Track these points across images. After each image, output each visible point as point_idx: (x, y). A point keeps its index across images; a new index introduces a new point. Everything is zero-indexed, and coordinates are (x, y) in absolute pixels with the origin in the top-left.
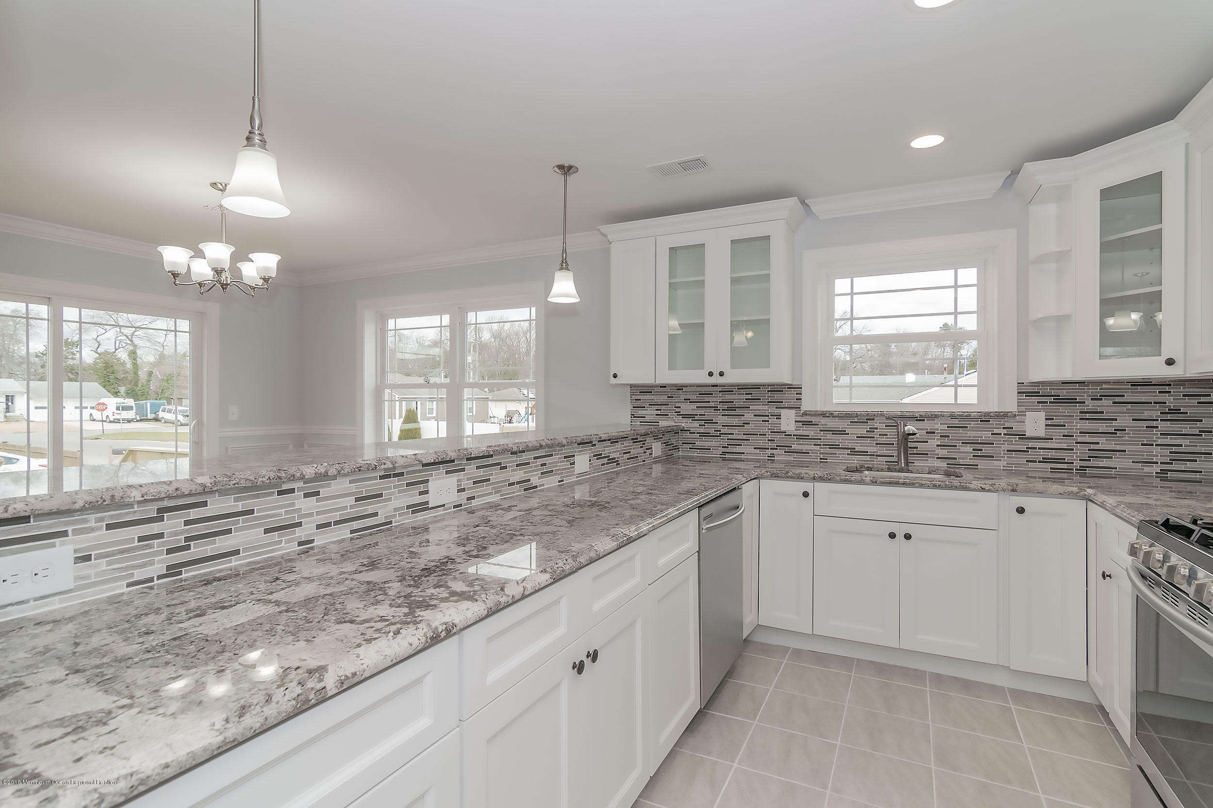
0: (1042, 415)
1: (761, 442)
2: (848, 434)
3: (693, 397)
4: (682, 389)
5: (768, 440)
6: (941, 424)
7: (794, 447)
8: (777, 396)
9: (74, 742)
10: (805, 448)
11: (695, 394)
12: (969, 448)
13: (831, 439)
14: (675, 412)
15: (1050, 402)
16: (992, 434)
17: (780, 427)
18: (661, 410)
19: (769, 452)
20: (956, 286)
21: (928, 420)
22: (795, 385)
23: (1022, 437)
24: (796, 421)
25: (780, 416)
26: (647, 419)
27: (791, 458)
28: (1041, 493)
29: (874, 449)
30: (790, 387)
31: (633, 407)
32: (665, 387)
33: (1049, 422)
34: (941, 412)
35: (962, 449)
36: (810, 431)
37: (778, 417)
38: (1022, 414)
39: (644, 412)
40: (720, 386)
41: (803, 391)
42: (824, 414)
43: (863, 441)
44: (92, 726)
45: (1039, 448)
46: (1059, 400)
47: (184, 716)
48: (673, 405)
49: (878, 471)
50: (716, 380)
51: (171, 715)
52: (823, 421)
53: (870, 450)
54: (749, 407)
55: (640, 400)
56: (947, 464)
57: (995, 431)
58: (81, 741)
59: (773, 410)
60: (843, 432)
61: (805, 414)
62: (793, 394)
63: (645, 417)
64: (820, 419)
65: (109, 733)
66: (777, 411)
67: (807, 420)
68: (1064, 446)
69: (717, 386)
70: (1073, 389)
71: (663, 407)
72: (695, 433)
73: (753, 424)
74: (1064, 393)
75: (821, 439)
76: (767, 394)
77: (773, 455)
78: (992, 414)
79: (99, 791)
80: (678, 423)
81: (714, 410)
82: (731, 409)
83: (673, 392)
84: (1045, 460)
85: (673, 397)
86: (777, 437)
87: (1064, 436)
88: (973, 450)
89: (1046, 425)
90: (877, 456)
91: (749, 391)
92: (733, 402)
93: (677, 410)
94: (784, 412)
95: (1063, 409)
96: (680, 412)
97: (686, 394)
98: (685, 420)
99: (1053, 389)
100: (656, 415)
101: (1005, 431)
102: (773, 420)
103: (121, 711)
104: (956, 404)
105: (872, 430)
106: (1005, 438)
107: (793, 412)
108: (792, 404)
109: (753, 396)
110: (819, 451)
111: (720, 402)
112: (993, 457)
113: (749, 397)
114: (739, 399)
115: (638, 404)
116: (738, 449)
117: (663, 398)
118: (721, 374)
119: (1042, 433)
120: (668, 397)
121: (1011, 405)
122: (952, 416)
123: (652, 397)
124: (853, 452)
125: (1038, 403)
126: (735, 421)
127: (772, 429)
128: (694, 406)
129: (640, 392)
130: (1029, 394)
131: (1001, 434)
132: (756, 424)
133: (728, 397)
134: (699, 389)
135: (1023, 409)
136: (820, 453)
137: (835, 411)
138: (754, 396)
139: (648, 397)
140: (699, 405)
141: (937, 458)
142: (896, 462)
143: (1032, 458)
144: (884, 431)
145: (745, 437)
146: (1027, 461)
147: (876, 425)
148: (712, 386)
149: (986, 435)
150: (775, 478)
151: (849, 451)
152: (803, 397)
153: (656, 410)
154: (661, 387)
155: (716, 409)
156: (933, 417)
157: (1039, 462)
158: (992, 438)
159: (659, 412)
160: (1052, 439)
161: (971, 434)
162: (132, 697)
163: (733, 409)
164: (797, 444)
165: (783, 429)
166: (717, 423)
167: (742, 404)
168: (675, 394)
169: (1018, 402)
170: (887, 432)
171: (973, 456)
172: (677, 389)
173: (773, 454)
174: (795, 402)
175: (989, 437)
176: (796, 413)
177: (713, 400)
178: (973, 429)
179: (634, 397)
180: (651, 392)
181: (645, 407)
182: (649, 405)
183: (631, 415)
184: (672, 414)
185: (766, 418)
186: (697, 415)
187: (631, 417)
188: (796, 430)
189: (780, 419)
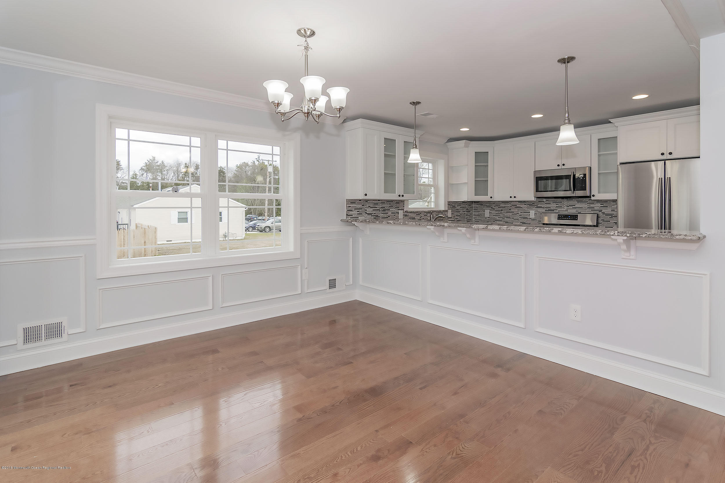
0: (451, 211)
2: (415, 219)
3: (372, 205)
4: (368, 202)
6: (433, 214)
8: (398, 205)
15: (452, 207)
17: (398, 217)
18: (359, 211)
24: (403, 215)
26: (354, 216)
30: (401, 201)
31: (347, 210)
32: (361, 200)
39: (352, 213)
41: (405, 203)
42: (410, 212)
48: (364, 209)
50: (401, 198)
52: (410, 214)
54: (390, 210)
55: (350, 207)
57: (443, 214)
59: (396, 211)
61: (406, 212)
62: (402, 204)
63: (352, 215)
67: (406, 214)
68: (453, 220)
69: (379, 200)
76: (395, 204)
78: (443, 211)
80: (366, 217)
89: (451, 214)
91: (390, 203)
93: (366, 211)
94: (399, 212)
97: (369, 204)
98: (369, 216)
100: (358, 214)
101: (445, 214)
102: (397, 215)
105: (421, 217)
111: (381, 208)
113: (390, 205)
114: (386, 206)
115: (350, 209)
117: (360, 206)
120: (362, 205)
123: (356, 205)
126: (385, 216)
128: (372, 209)
129: (351, 203)
130: (449, 205)
133: (383, 205)
134: (374, 202)
135: (448, 209)
139: (354, 205)
147: (422, 215)
148: (378, 200)
152: (404, 205)
153: (357, 212)
154: (358, 200)
155: (379, 210)
159: (358, 213)
163: (384, 210)
167: (387, 208)
168: (364, 204)
170: (424, 218)
172: (366, 202)
174: (403, 207)
176: (403, 212)
177: (379, 207)
179: (348, 205)
180: (355, 203)
181: (352, 210)
182: (355, 209)
183: (346, 214)
184: (364, 214)
185: (395, 214)
186: (373, 213)
187: (346, 216)
188: (403, 218)
189: (399, 214)
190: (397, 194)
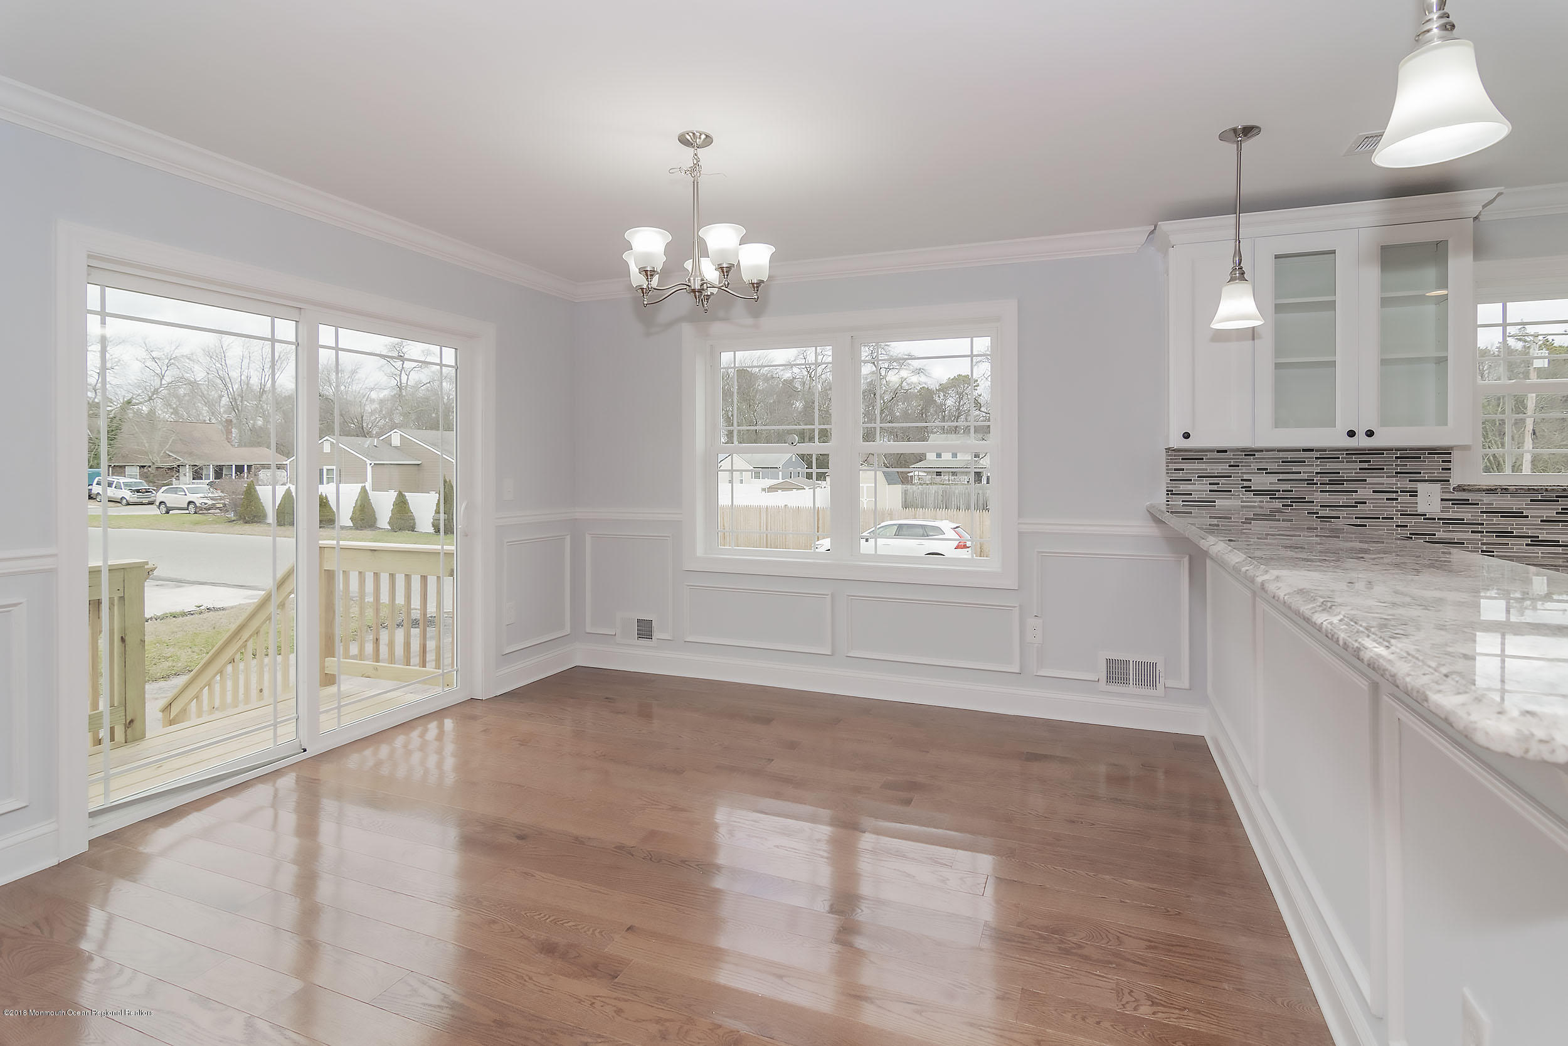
2: (1527, 517)
3: (1273, 466)
4: (1254, 455)
5: (1397, 526)
7: (1440, 535)
8: (1410, 465)
10: (1456, 536)
11: (1276, 462)
13: (1499, 524)
14: (1242, 488)
17: (1417, 507)
18: (1218, 484)
22: (1440, 449)
24: (1442, 500)
25: (1417, 492)
26: (1195, 496)
30: (1433, 451)
31: (1171, 480)
32: (1226, 451)
36: (1466, 514)
37: (1414, 493)
39: (1190, 487)
40: (1317, 451)
41: (1453, 458)
42: (1488, 490)
43: (1547, 526)
48: (1239, 477)
52: (1486, 499)
54: (1366, 480)
55: (1183, 470)
59: (1405, 483)
60: (1519, 515)
61: (1460, 488)
62: (1437, 461)
63: (1191, 494)
64: (1482, 496)
66: (1410, 486)
67: (1462, 497)
71: (1223, 480)
73: (1372, 503)
75: (1483, 524)
76: (1394, 461)
80: (1247, 502)
81: (1308, 484)
82: (1335, 482)
83: (1238, 459)
85: (1238, 466)
86: (1413, 521)
91: (1365, 458)
92: (1339, 473)
93: (1246, 484)
94: (1420, 487)
96: (1250, 487)
97: (1261, 462)
98: (1258, 499)
100: (1210, 491)
102: (1405, 498)
107: (1438, 486)
108: (1436, 475)
109: (1371, 465)
110: (1480, 540)
111: (1317, 473)
113: (1366, 465)
114: (1348, 469)
115: (1180, 475)
117: (1221, 468)
118: (1370, 434)
120: (1231, 466)
123: (1204, 466)
126: (1342, 499)
127: (1403, 511)
128: (1274, 478)
129: (1182, 459)
132: (1376, 503)
133: (1330, 466)
134: (1281, 454)
136: (1483, 544)
137: (1510, 486)
138: (1373, 464)
139: (1196, 465)
140: (1281, 477)
145: (1359, 522)
151: (1529, 541)
152: (1453, 465)
153: (1212, 484)
154: (1218, 452)
155: (1310, 482)
159: (1215, 487)
163: (1340, 482)
164: (1444, 531)
165: (1420, 511)
166: (1313, 502)
167: (1353, 475)
168: (1241, 462)
172: (1246, 455)
174: (1440, 473)
176: (1442, 488)
177: (1305, 471)
179: (1173, 466)
180: (1202, 459)
181: (1191, 480)
182: (1199, 477)
183: (1167, 491)
184: (1237, 490)
185: (1394, 496)
186: (1279, 491)
187: (1168, 494)
188: (1442, 511)
189: (1416, 496)
190: (1342, 428)
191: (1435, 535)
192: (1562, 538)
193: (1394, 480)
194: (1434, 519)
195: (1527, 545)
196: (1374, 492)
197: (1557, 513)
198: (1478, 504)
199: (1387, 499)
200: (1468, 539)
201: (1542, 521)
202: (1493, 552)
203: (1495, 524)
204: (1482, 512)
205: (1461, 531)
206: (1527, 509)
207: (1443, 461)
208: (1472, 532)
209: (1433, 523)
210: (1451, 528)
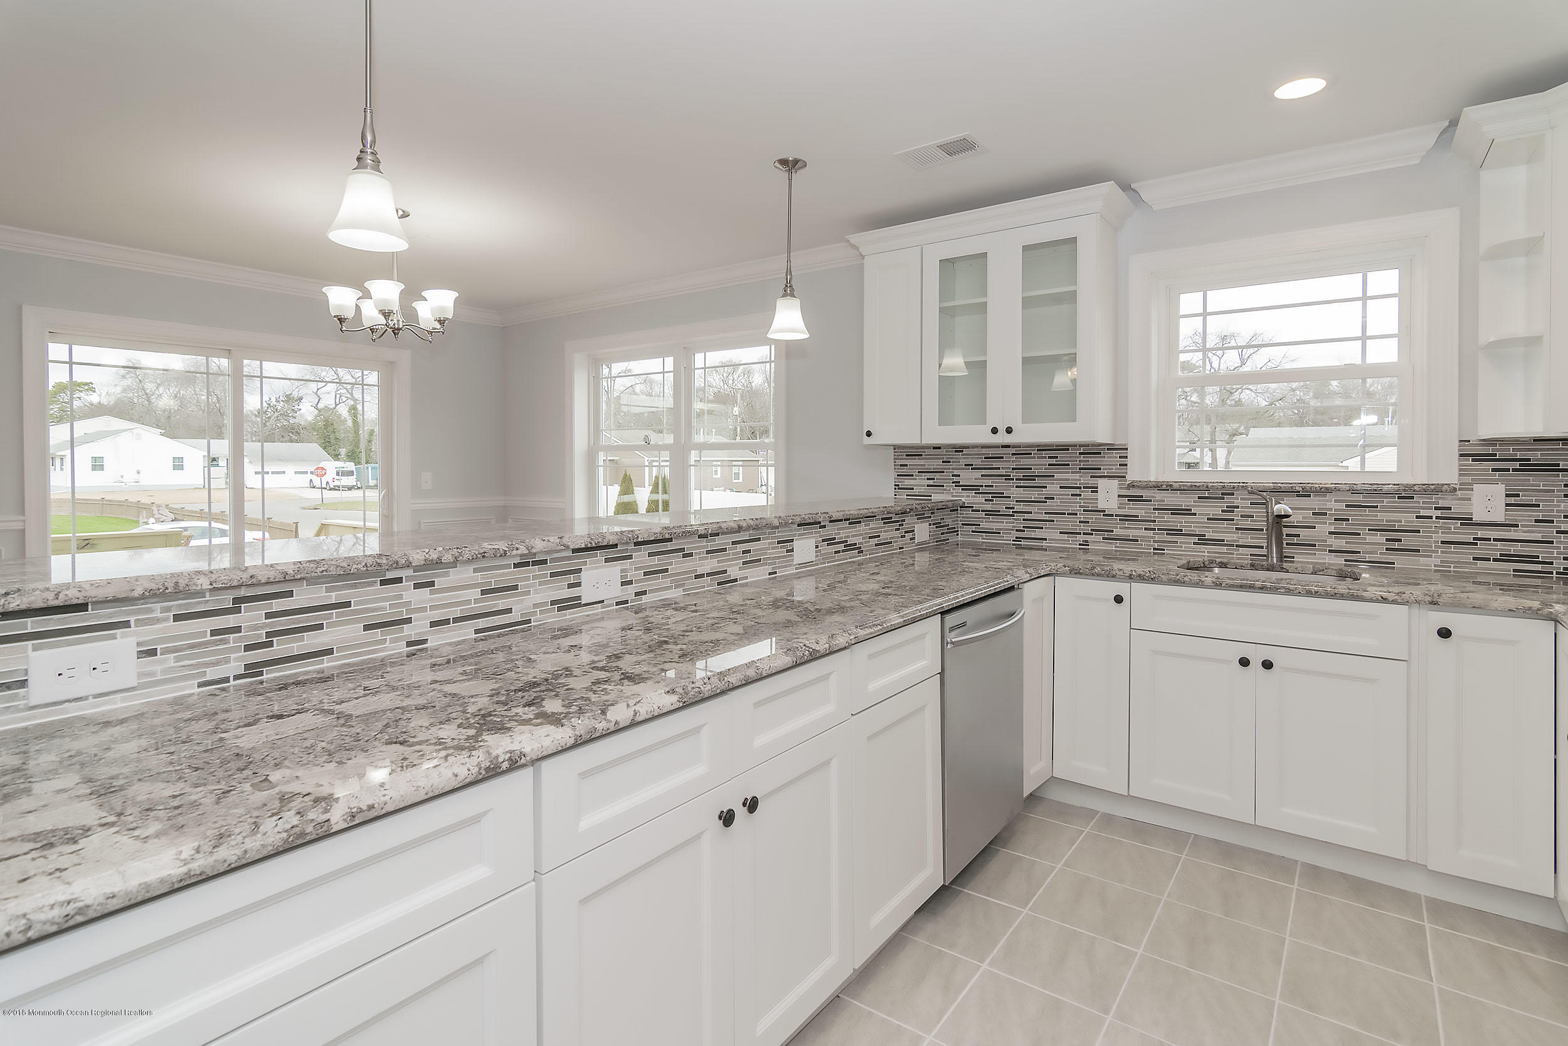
0: (1500, 489)
1: (1069, 523)
2: (1195, 514)
3: (977, 462)
4: (962, 451)
5: (1080, 522)
6: (1336, 501)
7: (1117, 531)
8: (1093, 461)
9: (33, 859)
10: (1132, 533)
11: (980, 458)
12: (1380, 538)
13: (1169, 522)
14: (952, 483)
15: (1514, 470)
16: (1417, 517)
17: (1097, 503)
18: (934, 479)
19: (1081, 538)
20: (1364, 298)
21: (1315, 496)
22: (1117, 445)
23: (1467, 521)
24: (1119, 496)
25: (1097, 487)
26: (916, 491)
27: (1112, 547)
28: (1477, 609)
29: (1234, 537)
30: (1111, 448)
31: (898, 475)
32: (940, 448)
33: (1512, 500)
34: (1335, 484)
35: (1369, 539)
36: (1139, 510)
37: (1095, 490)
38: (1467, 487)
39: (912, 482)
40: (1014, 447)
41: (1130, 453)
42: (1158, 487)
43: (1216, 524)
44: (62, 844)
45: (1495, 540)
46: (1527, 466)
47: (156, 840)
48: (951, 472)
49: (1236, 568)
50: (1002, 438)
51: (143, 839)
52: (1158, 495)
53: (1228, 537)
54: (1054, 476)
55: (907, 465)
56: (1346, 561)
57: (1423, 513)
58: (41, 859)
59: (1085, 479)
60: (1187, 512)
61: (1132, 486)
62: (1114, 458)
63: (913, 489)
64: (1154, 493)
65: (72, 853)
66: (1092, 482)
67: (1134, 494)
68: (1538, 536)
70: (1552, 450)
71: (937, 476)
72: (979, 511)
73: (1059, 499)
74: (1536, 456)
75: (1155, 521)
76: (1078, 457)
77: (1086, 543)
78: (1416, 488)
79: (27, 916)
80: (956, 496)
81: (1006, 479)
82: (1029, 478)
83: (949, 455)
84: (1506, 558)
85: (950, 462)
86: (1092, 517)
87: (1536, 521)
88: (1387, 540)
89: (1507, 505)
90: (1237, 546)
91: (1053, 454)
92: (1031, 469)
93: (956, 479)
94: (1102, 483)
95: (1534, 480)
96: (959, 482)
97: (967, 458)
98: (965, 493)
99: (1519, 450)
100: (928, 486)
101: (1439, 513)
102: (1087, 494)
103: (100, 829)
104: (1363, 472)
105: (1231, 509)
106: (1439, 523)
107: (1116, 482)
108: (1115, 470)
109: (1058, 461)
110: (1152, 537)
111: (1013, 469)
112: (1418, 551)
113: (1053, 461)
114: (1038, 464)
115: (904, 471)
116: (1038, 534)
117: (936, 464)
118: (1009, 430)
119: (1499, 516)
120: (943, 462)
121: (1448, 473)
122: (1353, 491)
123: (922, 462)
124: (1203, 540)
125: (1493, 470)
126: (1034, 494)
127: (1085, 507)
128: (978, 474)
129: (907, 455)
130: (1478, 458)
131: (1431, 517)
132: (1063, 499)
133: (1025, 462)
134: (984, 451)
135: (1469, 479)
136: (1154, 541)
137: (1175, 482)
138: (1060, 461)
139: (916, 461)
140: (984, 472)
141: (1330, 551)
142: (1264, 556)
143: (1479, 553)
144: (1248, 511)
145: (1047, 517)
146: (1474, 559)
147: (1237, 502)
149: (1406, 519)
150: (1075, 576)
151: (1196, 539)
152: (1129, 461)
153: (928, 479)
154: (934, 448)
155: (1008, 478)
156: (1324, 491)
157: (1495, 560)
158: (1416, 524)
159: (931, 482)
160: (1517, 526)
161: (1383, 517)
162: (120, 815)
163: (1032, 478)
164: (1121, 528)
165: (1100, 506)
166: (1010, 497)
167: (1043, 471)
168: (951, 458)
169: (1460, 470)
170: (1253, 512)
171: (1387, 549)
172: (956, 452)
173: (1087, 541)
174: (1118, 469)
175: (1412, 522)
176: (1119, 484)
177: (1004, 466)
178: (1387, 510)
179: (899, 462)
180: (922, 455)
181: (912, 475)
182: (919, 472)
183: (895, 485)
184: (948, 484)
185: (1077, 491)
186: (982, 486)
187: (895, 489)
188: (1119, 508)
189: (1097, 492)
191: (1112, 531)
192: (1227, 537)
193: (1077, 476)
194: (1112, 515)
195: (1194, 543)
196: (1061, 487)
197: (1223, 511)
198: (1151, 501)
199: (1072, 495)
200: (1141, 537)
201: (1208, 519)
202: (1164, 550)
203: (1166, 521)
204: (1154, 509)
205: (1136, 528)
206: (1195, 506)
207: (1120, 457)
208: (1146, 529)
209: (1111, 520)
210: (1127, 524)
